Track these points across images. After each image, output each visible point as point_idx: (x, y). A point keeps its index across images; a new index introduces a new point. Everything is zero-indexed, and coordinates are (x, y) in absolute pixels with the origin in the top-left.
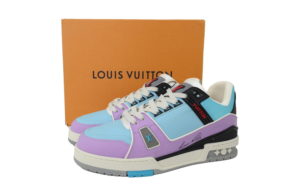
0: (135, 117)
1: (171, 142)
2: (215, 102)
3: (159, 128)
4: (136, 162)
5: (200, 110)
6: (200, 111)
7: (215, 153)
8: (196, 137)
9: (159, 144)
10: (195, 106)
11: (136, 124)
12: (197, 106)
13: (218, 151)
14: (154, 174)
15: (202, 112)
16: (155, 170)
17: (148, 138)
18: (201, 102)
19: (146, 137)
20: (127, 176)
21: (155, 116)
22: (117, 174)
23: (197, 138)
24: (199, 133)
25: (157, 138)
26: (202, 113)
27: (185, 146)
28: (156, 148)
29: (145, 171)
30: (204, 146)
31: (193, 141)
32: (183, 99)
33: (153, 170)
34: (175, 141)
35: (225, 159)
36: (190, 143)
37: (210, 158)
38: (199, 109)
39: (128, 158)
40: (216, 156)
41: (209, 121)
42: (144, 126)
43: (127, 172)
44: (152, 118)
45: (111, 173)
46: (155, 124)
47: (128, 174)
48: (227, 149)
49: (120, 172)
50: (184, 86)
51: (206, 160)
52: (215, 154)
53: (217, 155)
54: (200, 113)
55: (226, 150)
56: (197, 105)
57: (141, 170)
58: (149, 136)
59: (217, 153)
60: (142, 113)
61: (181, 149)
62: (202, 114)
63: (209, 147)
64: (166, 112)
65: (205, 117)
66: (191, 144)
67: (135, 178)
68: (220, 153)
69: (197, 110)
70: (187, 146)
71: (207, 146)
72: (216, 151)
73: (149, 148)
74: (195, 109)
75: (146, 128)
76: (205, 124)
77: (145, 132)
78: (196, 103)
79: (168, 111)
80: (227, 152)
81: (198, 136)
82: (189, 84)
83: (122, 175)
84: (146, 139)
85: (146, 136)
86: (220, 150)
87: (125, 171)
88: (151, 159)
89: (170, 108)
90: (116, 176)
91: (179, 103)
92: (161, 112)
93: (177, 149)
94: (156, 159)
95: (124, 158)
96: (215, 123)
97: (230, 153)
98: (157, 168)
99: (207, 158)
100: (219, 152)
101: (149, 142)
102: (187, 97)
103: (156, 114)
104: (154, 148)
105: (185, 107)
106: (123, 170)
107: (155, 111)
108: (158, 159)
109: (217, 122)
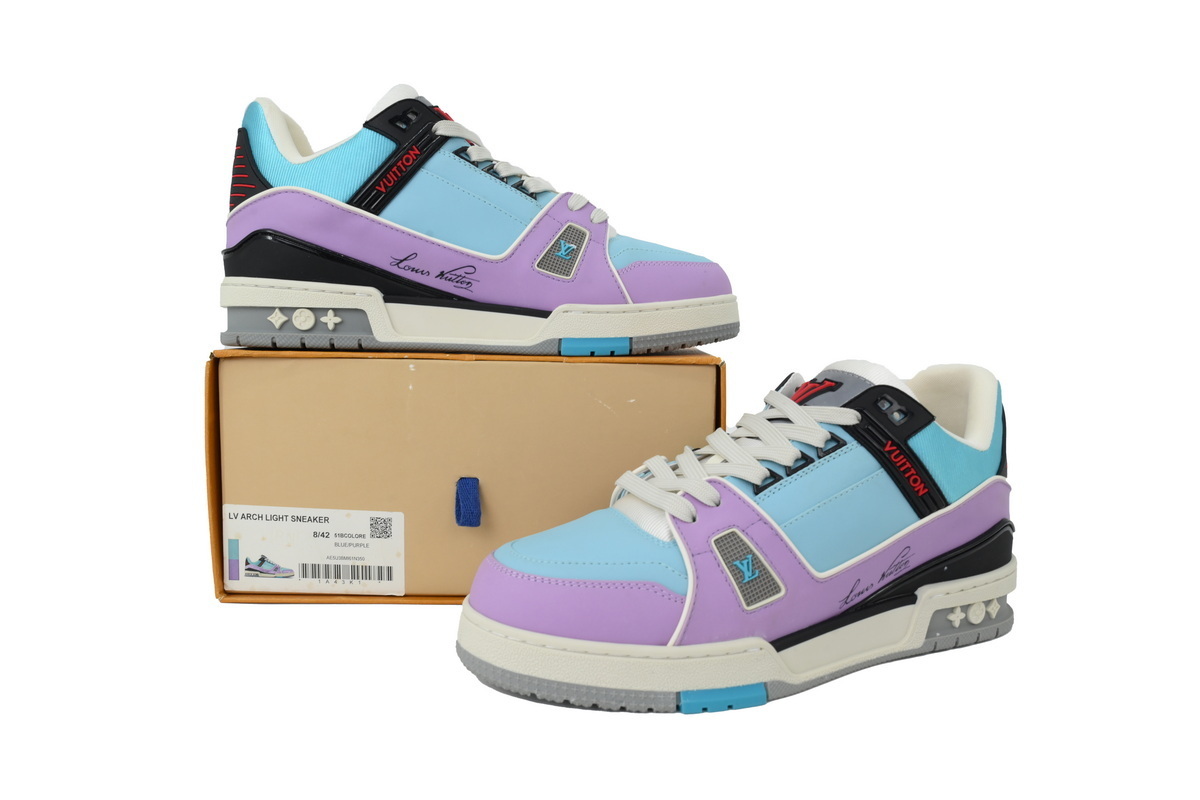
0: (686, 495)
1: (817, 581)
2: (952, 439)
3: (777, 534)
4: (709, 659)
5: (908, 465)
6: (908, 469)
7: (951, 617)
8: (896, 563)
9: (780, 590)
10: (890, 452)
11: (694, 520)
12: (898, 452)
13: (959, 610)
14: (770, 698)
15: (913, 471)
16: (773, 682)
17: (744, 569)
18: (910, 436)
19: (737, 568)
20: (678, 709)
21: (757, 490)
22: (643, 705)
23: (898, 566)
24: (905, 546)
25: (775, 569)
26: (912, 475)
27: (859, 594)
28: (772, 604)
29: (739, 687)
30: (916, 593)
31: (883, 575)
32: (846, 428)
33: (765, 684)
34: (831, 578)
35: (960, 644)
36: (873, 583)
37: (935, 636)
38: (904, 464)
39: (681, 643)
40: (954, 627)
41: (936, 504)
42: (724, 529)
43: (678, 694)
44: (746, 495)
45: (622, 702)
46: (761, 519)
47: (683, 702)
48: (988, 603)
49: (652, 696)
50: (836, 383)
51: (925, 644)
52: (951, 621)
53: (957, 624)
54: (907, 476)
55: (983, 606)
56: (899, 447)
57: (724, 686)
58: (745, 562)
59: (956, 618)
60: (710, 482)
61: (846, 607)
62: (915, 481)
63: (933, 596)
64: (794, 475)
65: (924, 488)
66: (877, 586)
67: (706, 714)
68: (966, 619)
69: (898, 465)
70: (866, 594)
71: (925, 593)
72: (952, 610)
73: (748, 605)
74: (890, 461)
75: (733, 534)
76: (921, 515)
77: (730, 546)
78: (892, 440)
79: (800, 472)
80: (987, 613)
81: (900, 559)
82: (853, 375)
83: (662, 706)
84: (738, 574)
85: (737, 563)
86: (965, 608)
87: (670, 693)
88: (759, 645)
89: (805, 460)
90: (638, 712)
91: (833, 444)
92: (774, 478)
93: (834, 608)
94: (773, 643)
95: (665, 644)
96: (954, 510)
97: (994, 616)
98: (777, 678)
99: (927, 637)
100: (963, 616)
101: (748, 582)
102: (861, 421)
103: (758, 482)
104: (765, 606)
105: (856, 454)
106: (665, 690)
107: (757, 475)
108: (781, 644)
109: (959, 507)
